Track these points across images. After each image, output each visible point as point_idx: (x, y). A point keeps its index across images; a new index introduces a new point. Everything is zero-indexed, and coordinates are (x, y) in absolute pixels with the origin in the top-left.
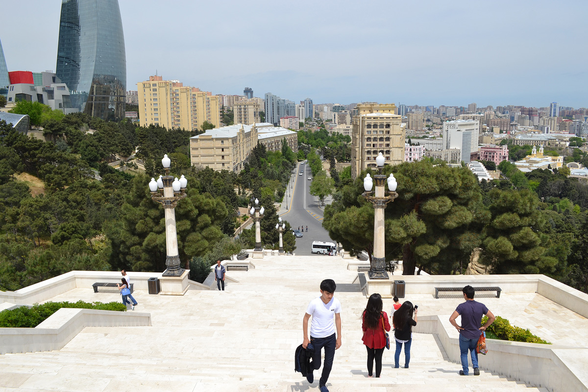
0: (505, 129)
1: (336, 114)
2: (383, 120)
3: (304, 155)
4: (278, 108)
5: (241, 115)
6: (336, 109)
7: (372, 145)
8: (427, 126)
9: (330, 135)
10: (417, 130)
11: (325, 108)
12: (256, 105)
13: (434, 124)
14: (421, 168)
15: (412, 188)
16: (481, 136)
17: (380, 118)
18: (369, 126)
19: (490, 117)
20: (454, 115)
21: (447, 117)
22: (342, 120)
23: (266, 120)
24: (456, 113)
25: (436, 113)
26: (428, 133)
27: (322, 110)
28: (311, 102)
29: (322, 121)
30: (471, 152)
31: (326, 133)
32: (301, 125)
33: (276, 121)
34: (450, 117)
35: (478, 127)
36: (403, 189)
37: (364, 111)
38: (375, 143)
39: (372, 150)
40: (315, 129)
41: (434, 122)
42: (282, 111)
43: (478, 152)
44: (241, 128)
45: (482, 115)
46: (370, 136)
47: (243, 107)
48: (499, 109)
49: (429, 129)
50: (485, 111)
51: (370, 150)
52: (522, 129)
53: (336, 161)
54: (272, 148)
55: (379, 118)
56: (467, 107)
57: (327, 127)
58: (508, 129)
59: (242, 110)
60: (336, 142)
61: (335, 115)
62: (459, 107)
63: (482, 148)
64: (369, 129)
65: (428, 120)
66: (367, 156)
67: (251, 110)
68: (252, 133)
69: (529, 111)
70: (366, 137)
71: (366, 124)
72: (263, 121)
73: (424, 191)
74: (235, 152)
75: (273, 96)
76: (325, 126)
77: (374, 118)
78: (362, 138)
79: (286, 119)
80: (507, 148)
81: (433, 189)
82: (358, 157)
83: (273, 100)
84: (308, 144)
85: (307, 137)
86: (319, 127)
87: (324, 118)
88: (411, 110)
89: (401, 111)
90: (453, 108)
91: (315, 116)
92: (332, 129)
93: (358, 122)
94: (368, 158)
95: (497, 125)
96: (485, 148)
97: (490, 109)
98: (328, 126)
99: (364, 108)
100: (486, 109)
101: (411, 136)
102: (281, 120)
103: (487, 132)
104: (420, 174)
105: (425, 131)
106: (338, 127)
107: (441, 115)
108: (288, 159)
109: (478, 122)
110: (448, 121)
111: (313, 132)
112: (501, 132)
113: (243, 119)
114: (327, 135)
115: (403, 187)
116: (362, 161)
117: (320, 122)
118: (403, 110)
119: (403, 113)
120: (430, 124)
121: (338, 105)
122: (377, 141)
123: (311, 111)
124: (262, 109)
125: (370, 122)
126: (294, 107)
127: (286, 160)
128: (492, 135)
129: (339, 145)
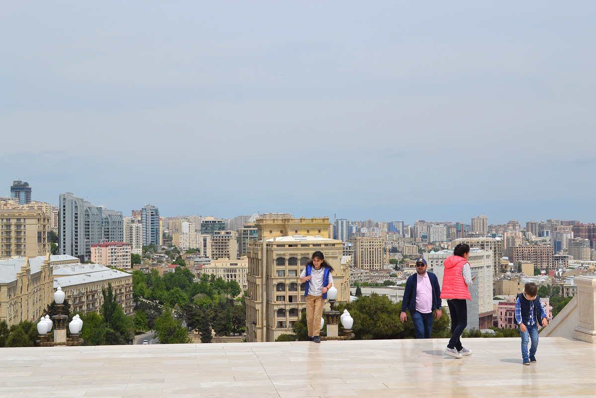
0: (545, 265)
1: (209, 238)
2: (308, 249)
3: (146, 321)
4: (87, 224)
5: (10, 239)
6: (207, 227)
7: (287, 299)
8: (392, 262)
9: (196, 280)
10: (371, 271)
11: (185, 226)
12: (43, 219)
13: (405, 257)
14: (381, 303)
15: (371, 328)
16: (498, 281)
17: (302, 245)
18: (281, 261)
19: (514, 242)
20: (445, 238)
21: (430, 244)
22: (221, 251)
23: (61, 249)
24: (448, 235)
25: (408, 236)
26: (395, 276)
27: (178, 230)
28: (155, 213)
29: (179, 253)
30: (480, 312)
31: (188, 275)
32: (135, 260)
33: (82, 251)
34: (437, 244)
35: (490, 262)
36: (361, 330)
37: (271, 232)
38: (293, 293)
39: (288, 308)
40: (165, 268)
41: (406, 253)
42: (95, 230)
43: (494, 312)
44: (25, 264)
45: (498, 239)
46: (283, 281)
47: (13, 221)
48: (531, 226)
49: (396, 268)
50: (504, 231)
51: (283, 307)
52: (577, 266)
53: (213, 333)
54: (81, 307)
55: (299, 246)
56: (469, 223)
57: (190, 264)
58: (551, 265)
59: (13, 228)
60: (210, 294)
61: (205, 240)
62: (453, 223)
63: (500, 304)
64: (281, 268)
65: (394, 250)
66: (277, 319)
67: (31, 229)
68: (43, 274)
69: (589, 230)
70: (275, 282)
71: (275, 257)
72: (55, 251)
73: (386, 331)
74: (12, 313)
75: (78, 199)
76: (187, 262)
77: (290, 246)
78: (267, 285)
79: (104, 249)
80: (548, 303)
81: (397, 328)
82: (260, 323)
83: (76, 207)
84: (153, 298)
85: (149, 283)
86: (174, 263)
87: (182, 246)
88: (358, 230)
89: (340, 231)
90: (442, 226)
91: (164, 241)
92: (200, 268)
93: (260, 253)
94: (281, 325)
95: (528, 258)
96: (506, 304)
97: (514, 226)
98: (192, 263)
99: (269, 225)
100: (505, 228)
101: (360, 282)
102: (93, 249)
103: (509, 273)
104: (380, 310)
105: (388, 271)
106: (212, 265)
107: (419, 239)
108: (117, 328)
109: (491, 253)
110: (433, 252)
111: (161, 274)
112: (537, 272)
113: (13, 247)
114: (190, 281)
115: (360, 327)
116: (268, 329)
117: (174, 253)
118: (342, 230)
119: (342, 236)
120: (398, 257)
121: (211, 219)
122: (296, 290)
123: (155, 232)
124: (52, 226)
125: (282, 252)
126: (120, 222)
127: (112, 331)
128: (520, 278)
129: (217, 301)
